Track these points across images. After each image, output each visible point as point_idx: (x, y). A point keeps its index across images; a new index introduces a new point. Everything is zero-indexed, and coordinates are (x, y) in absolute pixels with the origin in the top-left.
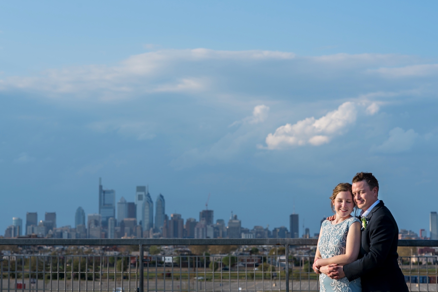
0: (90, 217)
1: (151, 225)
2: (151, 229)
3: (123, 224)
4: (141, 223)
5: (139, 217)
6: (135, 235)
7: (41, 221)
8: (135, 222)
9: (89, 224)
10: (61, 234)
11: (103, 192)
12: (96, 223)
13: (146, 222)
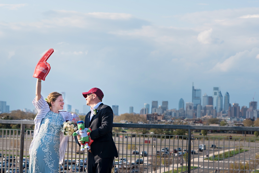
0: (187, 104)
1: (221, 109)
2: (221, 112)
3: (205, 109)
4: (215, 108)
5: (215, 105)
6: (212, 115)
7: (160, 105)
8: (212, 108)
9: (187, 108)
10: (171, 114)
11: (194, 90)
12: (191, 108)
13: (219, 107)
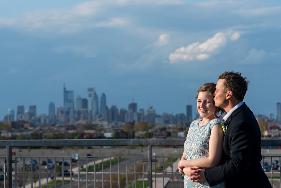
0: (58, 109)
1: (97, 113)
2: (98, 116)
3: (79, 113)
4: (91, 112)
5: (90, 108)
6: (87, 119)
7: (26, 111)
8: (87, 111)
9: (58, 113)
10: (39, 120)
11: (66, 92)
12: (62, 112)
13: (94, 111)
